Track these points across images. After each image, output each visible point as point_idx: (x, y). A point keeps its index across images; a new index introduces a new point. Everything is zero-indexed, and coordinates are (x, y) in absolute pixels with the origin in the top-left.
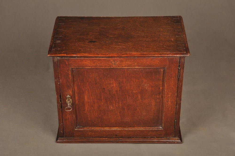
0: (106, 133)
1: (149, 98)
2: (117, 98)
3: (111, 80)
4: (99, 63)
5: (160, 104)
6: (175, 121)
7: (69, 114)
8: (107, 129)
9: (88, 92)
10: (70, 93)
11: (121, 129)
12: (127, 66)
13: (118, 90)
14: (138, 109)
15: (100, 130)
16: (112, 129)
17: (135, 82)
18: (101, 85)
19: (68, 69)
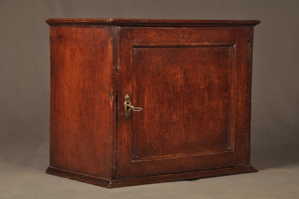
0: (169, 164)
1: (217, 98)
2: (181, 100)
3: (176, 67)
4: (165, 37)
5: (228, 106)
6: (246, 134)
7: (126, 131)
8: (170, 157)
9: (149, 90)
10: (130, 91)
11: (187, 156)
12: (196, 40)
13: (184, 86)
14: (204, 117)
15: (163, 160)
16: (176, 157)
17: (202, 70)
18: (164, 76)
19: (130, 46)
